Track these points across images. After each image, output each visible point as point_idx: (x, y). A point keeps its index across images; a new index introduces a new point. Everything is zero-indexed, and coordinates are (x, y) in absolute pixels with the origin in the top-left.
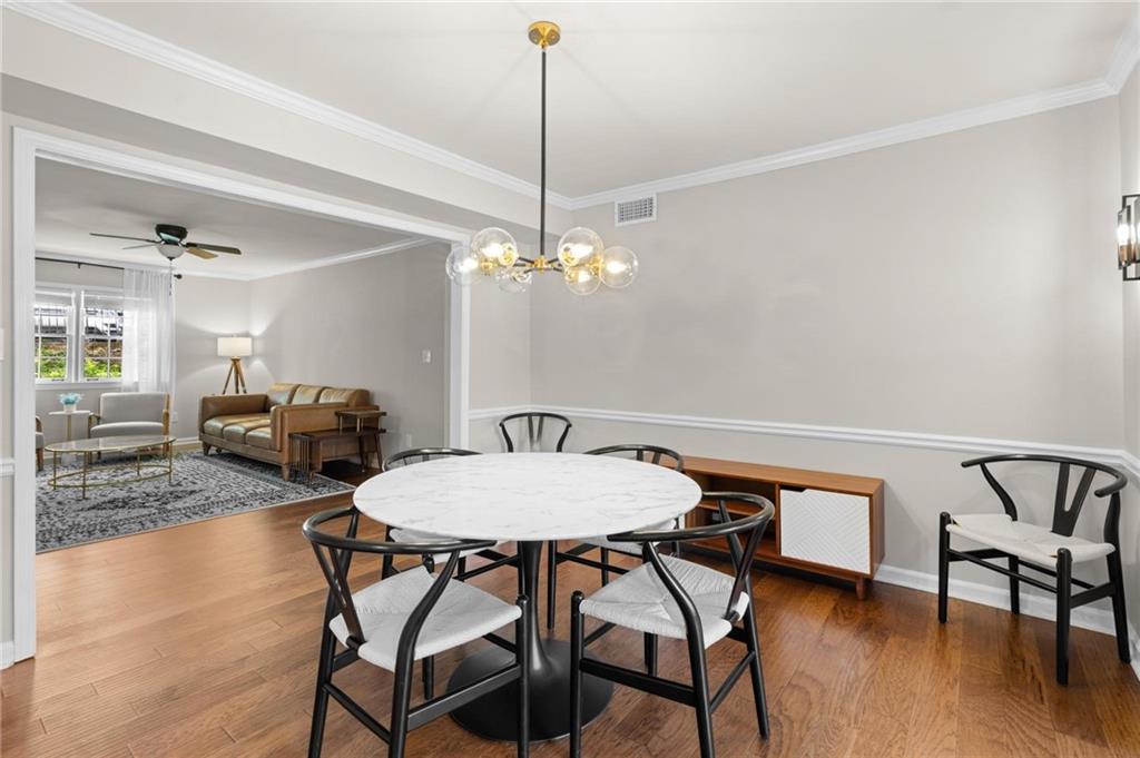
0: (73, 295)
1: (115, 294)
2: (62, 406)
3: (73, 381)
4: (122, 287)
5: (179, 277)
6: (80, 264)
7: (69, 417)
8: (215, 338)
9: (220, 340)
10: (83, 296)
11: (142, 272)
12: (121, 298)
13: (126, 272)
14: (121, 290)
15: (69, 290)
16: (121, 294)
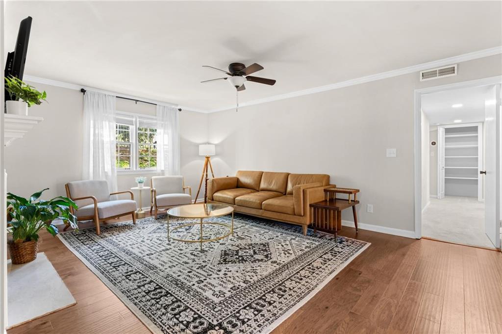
0: (134, 120)
1: (152, 119)
2: (137, 184)
3: (135, 169)
4: (156, 116)
5: (180, 110)
6: (137, 101)
7: (141, 191)
8: (197, 146)
9: (200, 146)
10: (138, 120)
11: (165, 107)
12: (155, 121)
13: (157, 106)
14: (154, 117)
15: (132, 117)
16: (156, 119)
